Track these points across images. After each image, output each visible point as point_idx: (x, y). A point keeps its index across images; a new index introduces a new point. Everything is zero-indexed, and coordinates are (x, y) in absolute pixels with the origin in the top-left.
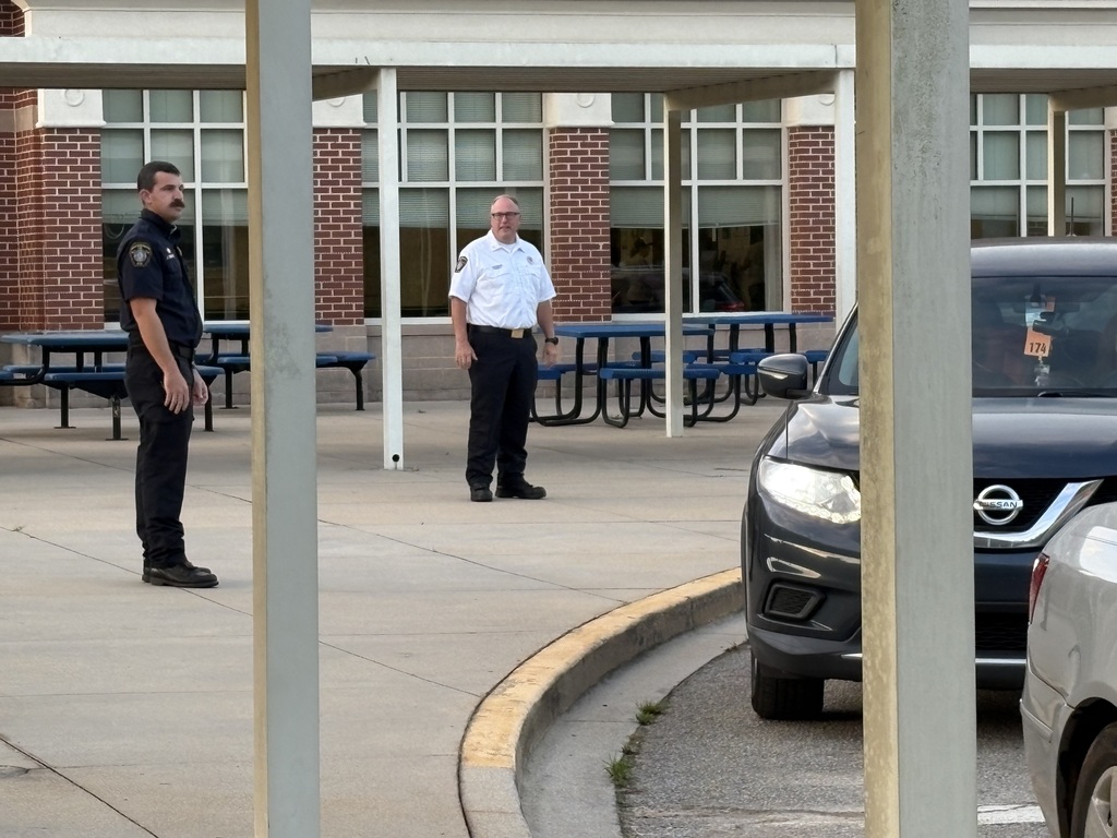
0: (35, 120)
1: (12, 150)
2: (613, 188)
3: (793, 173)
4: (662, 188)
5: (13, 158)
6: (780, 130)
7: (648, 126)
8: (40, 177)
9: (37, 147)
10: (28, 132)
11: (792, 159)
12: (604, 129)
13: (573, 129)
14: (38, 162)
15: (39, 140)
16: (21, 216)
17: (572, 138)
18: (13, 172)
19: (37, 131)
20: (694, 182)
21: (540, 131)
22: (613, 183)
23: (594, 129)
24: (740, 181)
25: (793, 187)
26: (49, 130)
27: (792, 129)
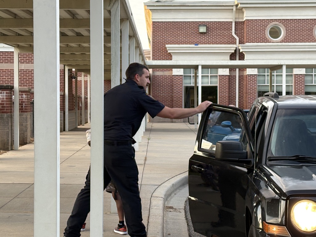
0: (246, 73)
1: (243, 78)
8: (247, 83)
9: (247, 78)
18: (243, 82)
19: (246, 75)
26: (248, 75)
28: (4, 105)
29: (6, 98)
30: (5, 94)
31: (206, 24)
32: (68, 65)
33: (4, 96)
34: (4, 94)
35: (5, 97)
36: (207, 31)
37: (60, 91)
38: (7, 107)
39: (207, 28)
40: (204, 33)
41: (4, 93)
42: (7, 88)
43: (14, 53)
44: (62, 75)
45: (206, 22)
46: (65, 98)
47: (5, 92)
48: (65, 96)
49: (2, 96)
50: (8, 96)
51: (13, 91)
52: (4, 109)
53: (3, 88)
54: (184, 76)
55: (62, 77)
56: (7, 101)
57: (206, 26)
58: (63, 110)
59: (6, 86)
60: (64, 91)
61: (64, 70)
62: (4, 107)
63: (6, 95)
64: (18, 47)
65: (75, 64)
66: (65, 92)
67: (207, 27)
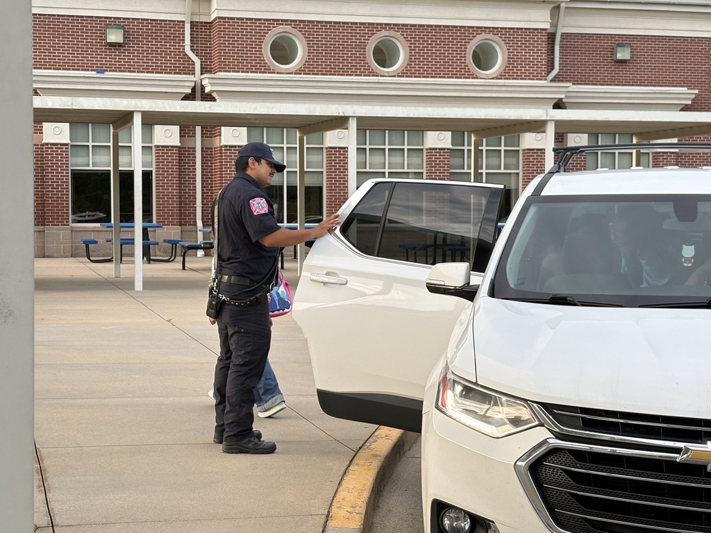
0: (220, 142)
1: (212, 155)
2: (451, 173)
3: (524, 168)
4: (470, 173)
5: (212, 158)
6: (518, 151)
7: (466, 148)
8: (222, 165)
9: (221, 153)
10: (217, 148)
11: (524, 162)
12: (448, 149)
13: (436, 149)
14: (221, 159)
15: (222, 150)
16: (215, 181)
17: (435, 152)
18: (212, 163)
19: (221, 147)
20: (484, 171)
21: (422, 149)
22: (451, 171)
23: (444, 149)
24: (502, 171)
25: (524, 173)
26: (226, 146)
27: (524, 150)
31: (122, 24)
36: (124, 40)
39: (124, 34)
40: (119, 46)
45: (122, 20)
54: (72, 145)
57: (123, 28)
67: (125, 31)
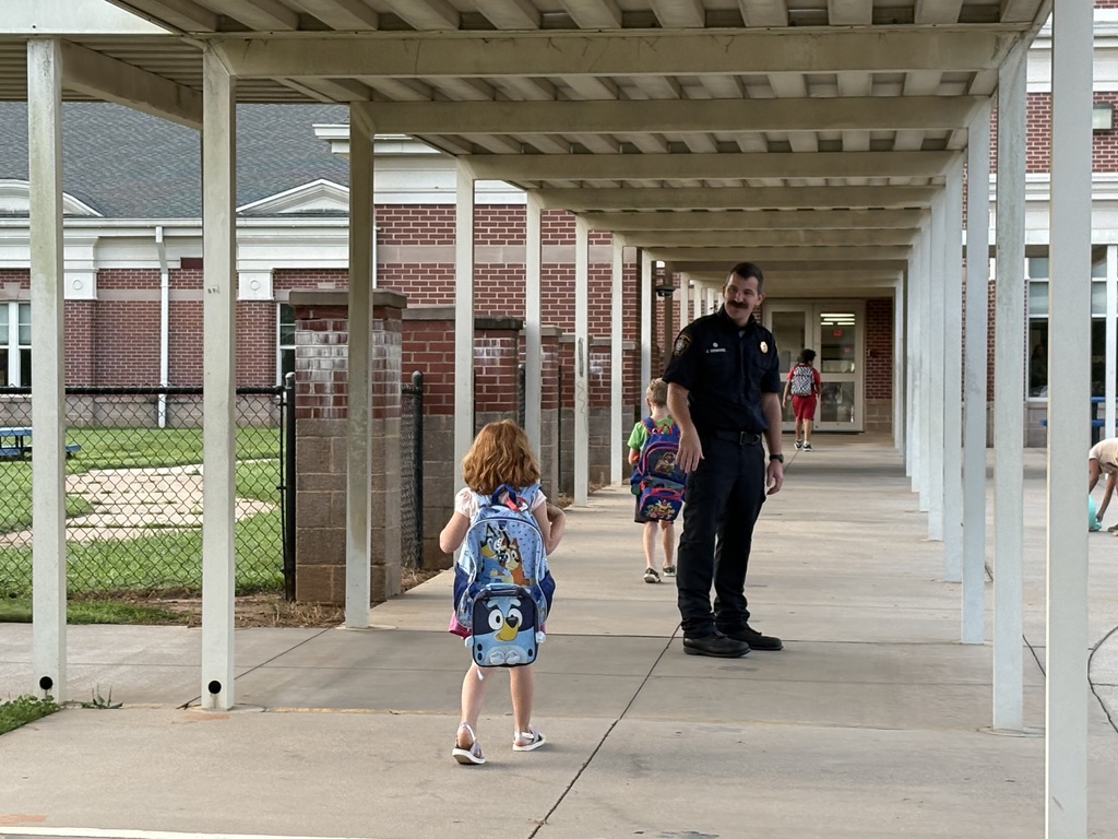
28: (495, 382)
29: (503, 362)
30: (498, 347)
31: (1110, 101)
32: (652, 250)
33: (493, 354)
34: (496, 348)
35: (498, 358)
36: (1113, 125)
37: (624, 337)
38: (506, 389)
39: (1113, 116)
40: (1105, 134)
41: (494, 343)
42: (506, 327)
43: (528, 210)
44: (631, 284)
45: (1110, 95)
46: (640, 360)
47: (498, 340)
48: (640, 354)
49: (488, 354)
50: (509, 352)
51: (523, 338)
52: (496, 396)
53: (493, 327)
54: (1031, 283)
55: (632, 290)
56: (504, 371)
57: (1112, 106)
58: (634, 403)
59: (503, 321)
60: (638, 337)
61: (639, 266)
62: (496, 389)
63: (502, 352)
64: (541, 189)
65: (676, 246)
66: (640, 342)
67: (1114, 112)
